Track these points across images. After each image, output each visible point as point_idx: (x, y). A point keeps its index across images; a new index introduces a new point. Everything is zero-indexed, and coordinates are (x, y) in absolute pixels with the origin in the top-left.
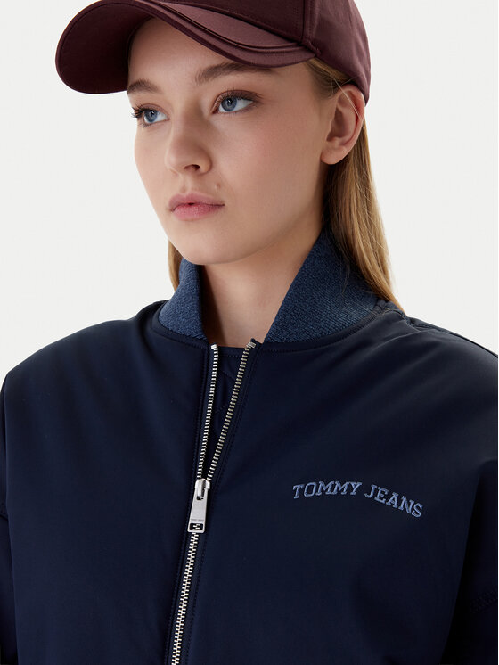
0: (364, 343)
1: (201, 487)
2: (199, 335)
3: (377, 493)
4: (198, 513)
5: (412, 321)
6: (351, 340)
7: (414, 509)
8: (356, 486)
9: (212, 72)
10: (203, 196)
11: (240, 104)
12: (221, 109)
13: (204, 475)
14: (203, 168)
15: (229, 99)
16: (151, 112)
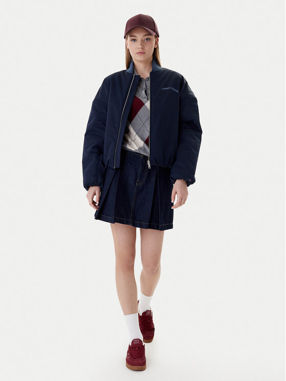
7: (177, 91)
12: (145, 40)
14: (143, 48)
16: (135, 40)
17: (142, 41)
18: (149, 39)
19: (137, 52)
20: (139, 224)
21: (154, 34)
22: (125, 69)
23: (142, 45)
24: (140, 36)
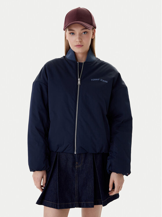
0: (97, 63)
1: (79, 79)
2: (75, 61)
3: (102, 80)
4: (79, 83)
5: (97, 58)
6: (95, 62)
7: (106, 82)
8: (99, 79)
9: (83, 29)
10: (81, 44)
11: (86, 33)
12: (83, 33)
13: (79, 78)
14: (81, 41)
15: (84, 33)
16: (73, 33)
17: (80, 35)
18: (87, 32)
19: (76, 45)
20: (85, 205)
21: (92, 27)
22: (65, 55)
23: (80, 38)
24: (78, 30)
